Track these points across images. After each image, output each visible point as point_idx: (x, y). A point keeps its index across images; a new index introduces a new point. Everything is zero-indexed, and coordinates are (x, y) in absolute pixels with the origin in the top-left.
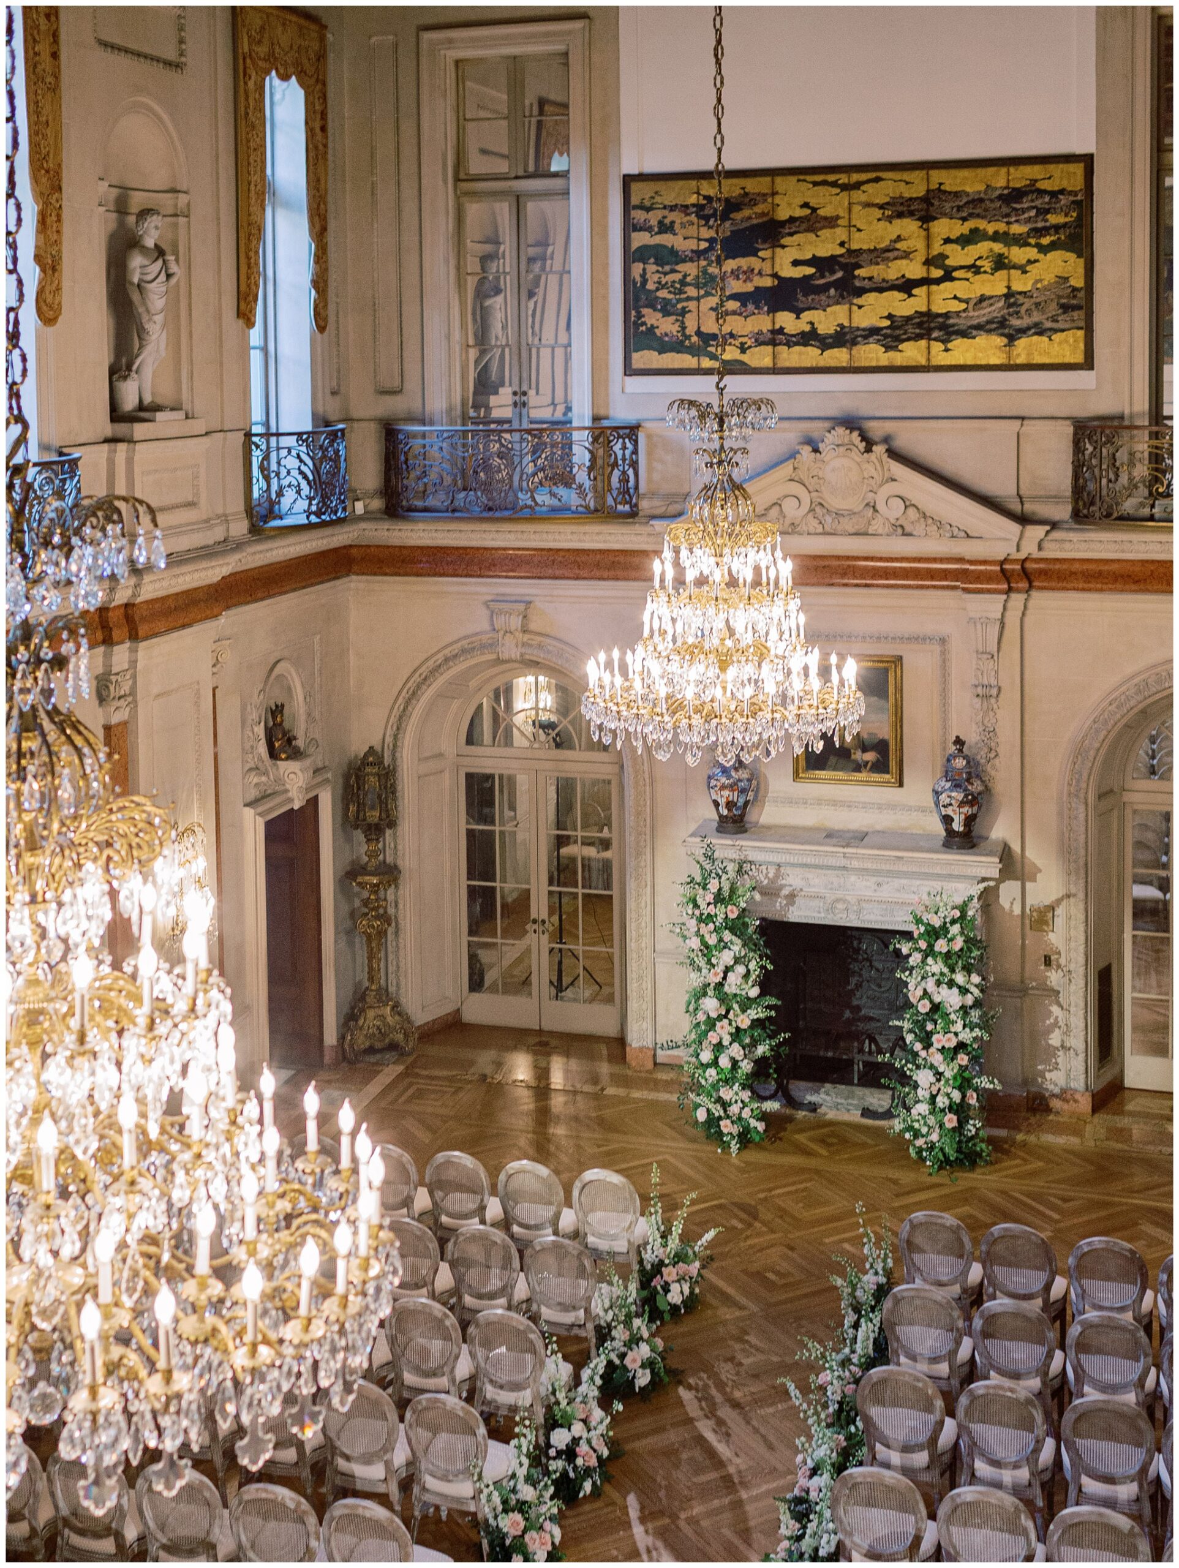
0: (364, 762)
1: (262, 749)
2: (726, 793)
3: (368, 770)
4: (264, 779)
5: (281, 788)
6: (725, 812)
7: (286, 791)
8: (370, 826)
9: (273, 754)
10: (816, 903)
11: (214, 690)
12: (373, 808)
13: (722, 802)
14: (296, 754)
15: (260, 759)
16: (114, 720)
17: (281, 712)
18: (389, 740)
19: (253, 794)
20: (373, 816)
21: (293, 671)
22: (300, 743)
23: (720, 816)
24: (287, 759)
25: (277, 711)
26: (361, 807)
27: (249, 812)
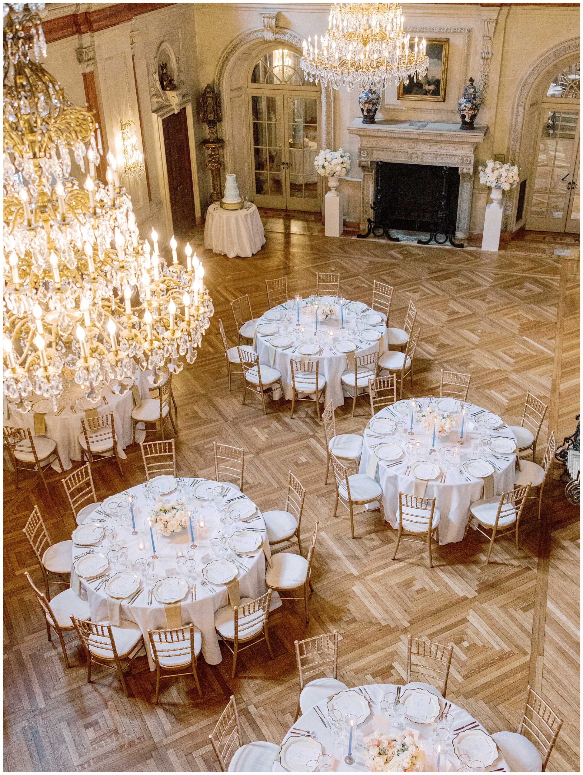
0: (206, 92)
1: (158, 85)
2: (367, 105)
3: (208, 95)
4: (160, 99)
5: (168, 104)
6: (366, 114)
7: (171, 105)
8: (210, 121)
9: (163, 88)
10: (403, 155)
11: (133, 56)
12: (210, 113)
13: (365, 109)
14: (174, 88)
15: (158, 90)
16: (87, 71)
17: (166, 67)
18: (216, 80)
19: (156, 106)
20: (211, 116)
21: (169, 46)
22: (175, 82)
23: (364, 116)
24: (169, 90)
25: (163, 66)
26: (205, 112)
27: (154, 115)
